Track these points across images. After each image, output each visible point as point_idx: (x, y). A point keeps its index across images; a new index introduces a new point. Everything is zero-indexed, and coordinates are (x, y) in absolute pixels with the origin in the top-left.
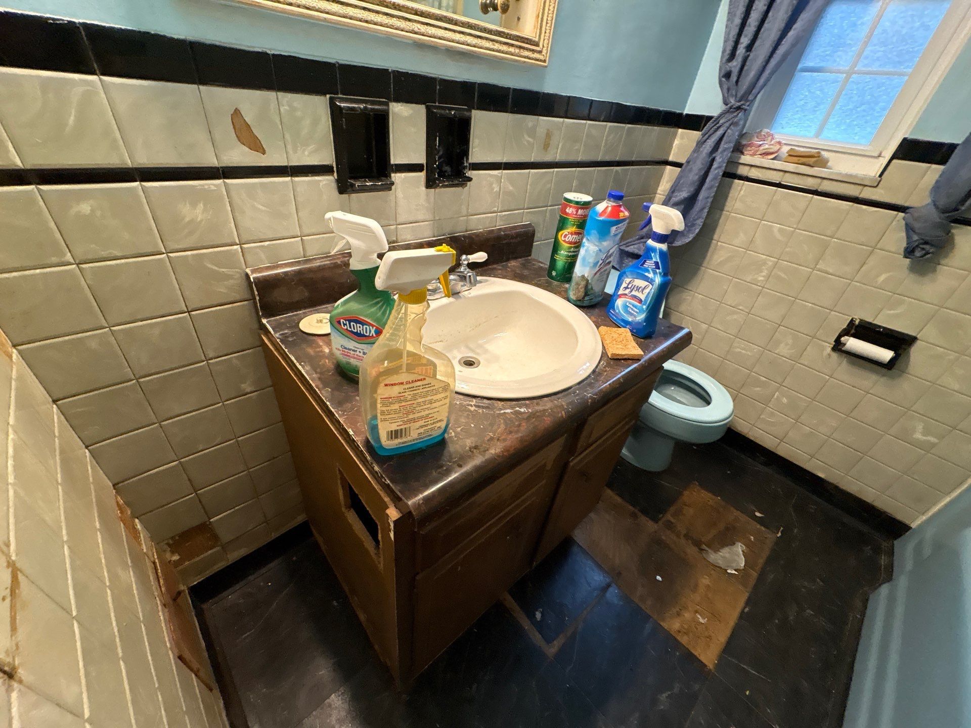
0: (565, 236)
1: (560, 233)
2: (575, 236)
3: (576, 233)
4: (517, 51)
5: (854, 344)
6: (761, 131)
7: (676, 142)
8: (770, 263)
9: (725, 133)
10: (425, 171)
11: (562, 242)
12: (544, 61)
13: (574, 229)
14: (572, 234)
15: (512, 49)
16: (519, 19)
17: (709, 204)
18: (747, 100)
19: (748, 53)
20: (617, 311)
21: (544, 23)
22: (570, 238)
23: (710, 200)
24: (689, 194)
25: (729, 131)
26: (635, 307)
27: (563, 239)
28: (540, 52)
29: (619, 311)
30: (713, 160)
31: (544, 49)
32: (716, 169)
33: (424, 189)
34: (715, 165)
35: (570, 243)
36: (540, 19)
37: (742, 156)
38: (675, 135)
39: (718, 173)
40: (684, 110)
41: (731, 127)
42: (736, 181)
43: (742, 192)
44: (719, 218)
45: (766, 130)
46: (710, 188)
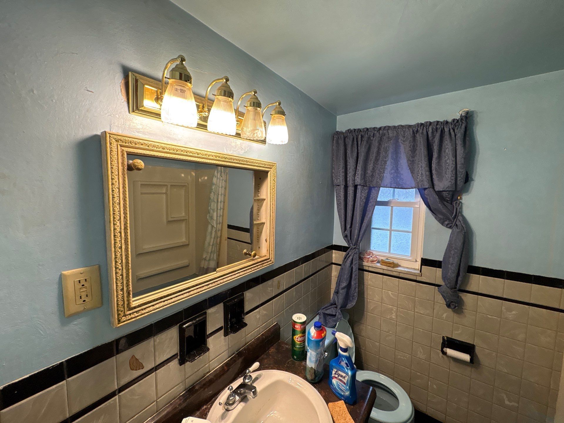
0: (297, 338)
1: (294, 337)
2: (302, 338)
3: (302, 336)
4: (261, 266)
5: (450, 352)
6: (367, 251)
7: (334, 255)
8: (395, 310)
9: (353, 258)
10: (223, 329)
11: (297, 342)
12: (273, 263)
13: (301, 335)
14: (300, 337)
15: (259, 267)
16: (259, 248)
17: (357, 286)
18: (357, 245)
19: (351, 229)
20: (334, 387)
21: (271, 251)
22: (300, 339)
23: (357, 284)
24: (347, 284)
25: (354, 256)
26: (343, 386)
27: (297, 340)
28: (270, 261)
29: (335, 387)
30: (352, 268)
31: (272, 259)
32: (355, 272)
33: (223, 337)
34: (354, 270)
35: (300, 341)
36: (269, 251)
37: (363, 262)
38: (332, 253)
39: (356, 273)
40: (333, 243)
41: (355, 255)
42: (365, 272)
43: (369, 277)
44: (364, 288)
45: (368, 251)
46: (355, 279)
